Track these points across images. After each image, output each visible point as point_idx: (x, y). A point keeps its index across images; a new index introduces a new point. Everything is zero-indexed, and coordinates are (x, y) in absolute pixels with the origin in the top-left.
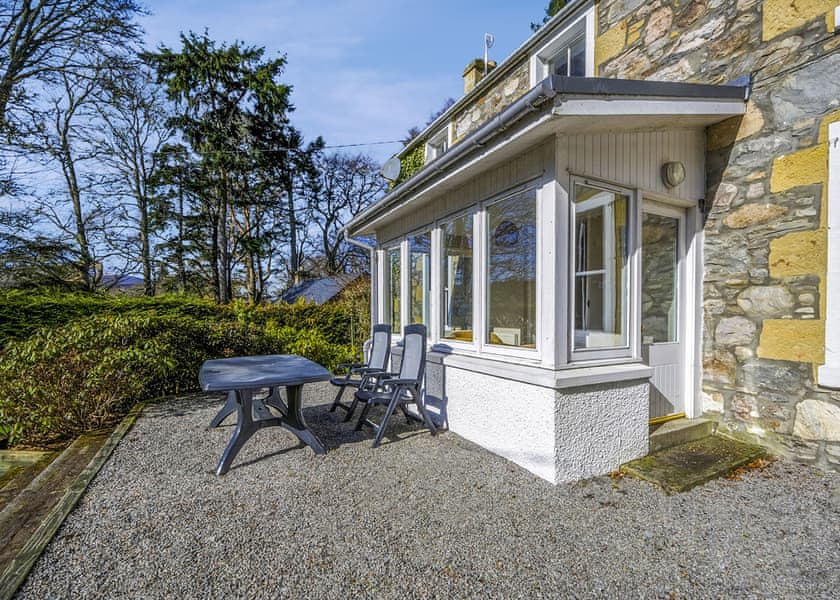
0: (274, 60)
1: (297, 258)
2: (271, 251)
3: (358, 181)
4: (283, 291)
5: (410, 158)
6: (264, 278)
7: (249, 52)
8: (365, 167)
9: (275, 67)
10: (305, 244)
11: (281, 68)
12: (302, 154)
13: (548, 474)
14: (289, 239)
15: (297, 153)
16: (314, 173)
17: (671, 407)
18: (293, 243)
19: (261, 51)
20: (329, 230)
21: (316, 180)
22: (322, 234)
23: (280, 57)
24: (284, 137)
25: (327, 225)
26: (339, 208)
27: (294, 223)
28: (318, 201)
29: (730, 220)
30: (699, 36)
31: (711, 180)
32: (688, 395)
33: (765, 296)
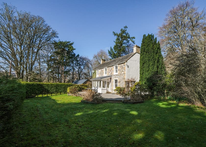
5: (95, 71)
7: (68, 42)
8: (86, 59)
9: (72, 44)
15: (75, 57)
19: (70, 42)
20: (79, 70)
23: (73, 42)
24: (72, 54)
30: (111, 72)
31: (111, 80)
32: (110, 91)
33: (112, 86)
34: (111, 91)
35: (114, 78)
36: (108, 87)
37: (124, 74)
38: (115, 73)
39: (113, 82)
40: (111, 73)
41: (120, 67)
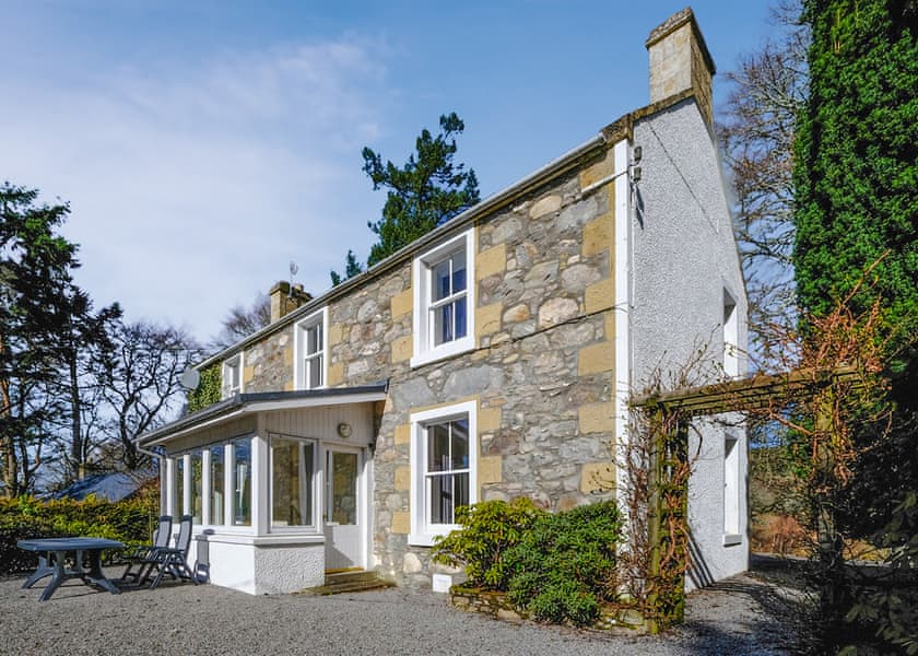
0: (51, 207)
1: (80, 444)
2: (42, 437)
3: (168, 359)
4: (60, 485)
5: (210, 372)
6: (30, 468)
7: (14, 192)
8: (177, 343)
10: (93, 429)
11: (62, 217)
12: (89, 321)
13: (251, 590)
14: (71, 421)
15: (83, 320)
16: (107, 346)
17: (352, 563)
18: (76, 428)
19: (33, 194)
20: (128, 413)
21: (110, 354)
22: (117, 418)
23: (60, 204)
24: (65, 299)
25: (125, 408)
26: (142, 388)
27: (77, 402)
28: (112, 379)
29: (382, 457)
30: (371, 349)
31: (376, 433)
32: (365, 557)
33: (393, 500)
34: (377, 561)
35: (421, 406)
36: (343, 510)
37: (575, 321)
38: (425, 349)
39: (405, 448)
40: (383, 356)
41: (501, 250)
